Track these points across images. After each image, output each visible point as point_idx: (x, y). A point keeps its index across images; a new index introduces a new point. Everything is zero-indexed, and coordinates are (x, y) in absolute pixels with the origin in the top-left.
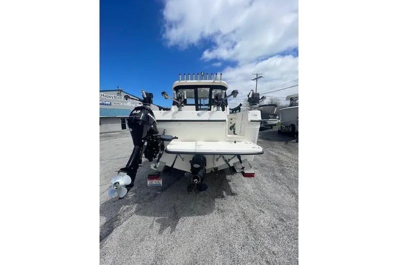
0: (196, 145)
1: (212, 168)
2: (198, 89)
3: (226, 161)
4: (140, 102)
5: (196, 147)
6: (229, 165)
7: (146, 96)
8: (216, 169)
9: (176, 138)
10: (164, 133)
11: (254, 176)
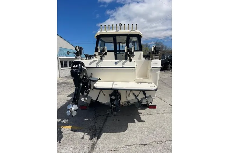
0: (113, 85)
1: (125, 102)
2: (117, 37)
3: (135, 96)
4: (74, 54)
5: (112, 86)
6: (138, 99)
7: (78, 50)
8: (128, 102)
9: (100, 79)
10: (91, 76)
11: (156, 108)
